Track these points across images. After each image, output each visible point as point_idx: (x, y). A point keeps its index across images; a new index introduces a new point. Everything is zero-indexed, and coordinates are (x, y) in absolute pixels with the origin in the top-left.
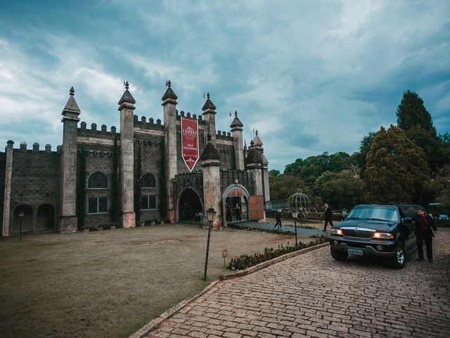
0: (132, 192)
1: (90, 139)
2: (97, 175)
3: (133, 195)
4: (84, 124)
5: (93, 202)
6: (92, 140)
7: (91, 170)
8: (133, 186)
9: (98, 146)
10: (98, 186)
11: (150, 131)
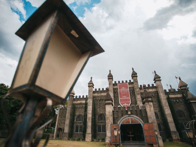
0: (91, 123)
1: (78, 101)
2: (79, 116)
3: (91, 125)
4: (76, 97)
5: (77, 127)
6: (79, 102)
7: (77, 114)
8: (91, 120)
9: (80, 104)
10: (80, 120)
11: (102, 94)
